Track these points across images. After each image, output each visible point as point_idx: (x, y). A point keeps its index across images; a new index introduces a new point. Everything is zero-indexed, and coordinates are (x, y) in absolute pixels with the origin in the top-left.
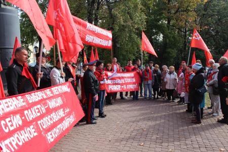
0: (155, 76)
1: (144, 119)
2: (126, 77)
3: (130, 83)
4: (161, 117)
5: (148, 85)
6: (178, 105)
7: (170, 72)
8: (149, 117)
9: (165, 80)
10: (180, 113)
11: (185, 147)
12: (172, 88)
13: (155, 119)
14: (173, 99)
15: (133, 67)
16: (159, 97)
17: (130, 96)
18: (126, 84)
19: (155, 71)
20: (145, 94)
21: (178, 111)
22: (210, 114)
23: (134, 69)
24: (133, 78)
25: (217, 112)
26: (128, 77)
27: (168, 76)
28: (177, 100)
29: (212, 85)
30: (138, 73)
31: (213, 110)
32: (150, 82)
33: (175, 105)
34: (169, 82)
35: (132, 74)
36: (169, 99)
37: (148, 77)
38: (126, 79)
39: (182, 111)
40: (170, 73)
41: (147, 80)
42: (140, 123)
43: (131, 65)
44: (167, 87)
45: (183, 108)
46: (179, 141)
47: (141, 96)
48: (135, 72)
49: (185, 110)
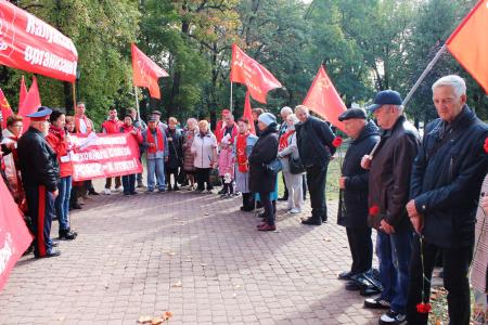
0: (170, 142)
1: (163, 233)
2: (109, 146)
3: (120, 159)
4: (196, 225)
5: (156, 160)
6: (221, 198)
7: (201, 132)
8: (172, 228)
9: (193, 149)
10: (230, 215)
12: (206, 165)
13: (187, 230)
14: (210, 188)
15: (120, 123)
16: (179, 185)
17: (116, 187)
18: (113, 160)
19: (170, 132)
20: (150, 181)
21: (225, 212)
22: (285, 211)
23: (125, 128)
24: (125, 146)
25: (298, 206)
26: (115, 146)
27: (197, 140)
28: (216, 190)
29: (288, 156)
30: (135, 136)
31: (291, 202)
32: (160, 155)
33: (216, 200)
34: (199, 153)
35: (122, 139)
36: (201, 187)
37: (156, 143)
38: (110, 150)
39: (232, 210)
40: (203, 135)
41: (152, 150)
42: (158, 242)
43: (117, 118)
44: (198, 164)
45: (235, 204)
47: (139, 186)
48: (128, 134)
49: (238, 208)
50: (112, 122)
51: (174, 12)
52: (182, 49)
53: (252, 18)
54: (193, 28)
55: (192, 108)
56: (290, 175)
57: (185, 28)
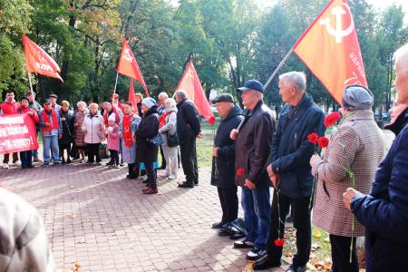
0: (63, 122)
1: (63, 199)
2: (8, 125)
3: (19, 137)
4: (90, 191)
5: (52, 137)
6: (109, 169)
7: (91, 113)
8: (70, 195)
9: (83, 128)
10: (119, 182)
11: (152, 230)
12: (96, 141)
13: (83, 196)
14: (98, 160)
15: (17, 105)
16: (71, 159)
18: (11, 138)
19: (63, 113)
20: (45, 156)
21: (113, 179)
22: (164, 177)
23: (22, 110)
24: (22, 125)
25: (174, 173)
26: (14, 125)
27: (87, 120)
28: (104, 162)
29: (166, 132)
30: (32, 117)
31: (168, 170)
32: (54, 132)
33: (105, 170)
34: (89, 131)
35: (20, 119)
36: (91, 160)
37: (51, 123)
38: (9, 129)
39: (119, 178)
40: (92, 115)
41: (48, 128)
42: (59, 207)
43: (14, 101)
44: (88, 140)
45: (121, 173)
46: (139, 223)
47: (35, 161)
48: (26, 115)
49: (125, 176)
50: (9, 103)
51: (62, 8)
52: (70, 41)
53: (130, 17)
54: (78, 23)
55: (79, 92)
56: (167, 147)
57: (72, 23)
